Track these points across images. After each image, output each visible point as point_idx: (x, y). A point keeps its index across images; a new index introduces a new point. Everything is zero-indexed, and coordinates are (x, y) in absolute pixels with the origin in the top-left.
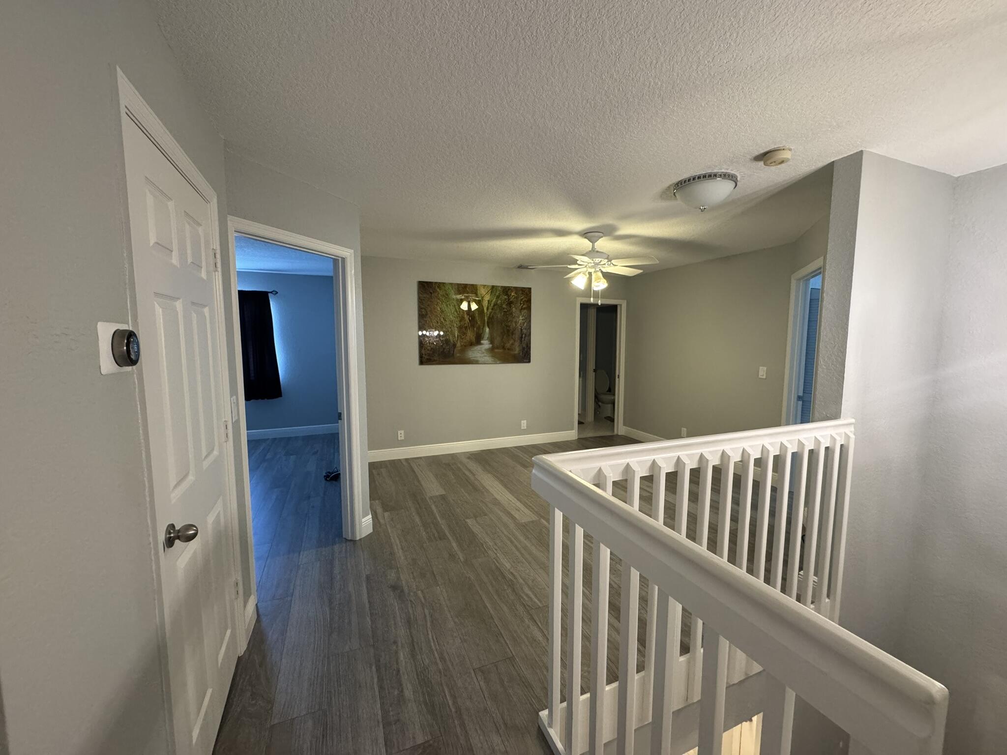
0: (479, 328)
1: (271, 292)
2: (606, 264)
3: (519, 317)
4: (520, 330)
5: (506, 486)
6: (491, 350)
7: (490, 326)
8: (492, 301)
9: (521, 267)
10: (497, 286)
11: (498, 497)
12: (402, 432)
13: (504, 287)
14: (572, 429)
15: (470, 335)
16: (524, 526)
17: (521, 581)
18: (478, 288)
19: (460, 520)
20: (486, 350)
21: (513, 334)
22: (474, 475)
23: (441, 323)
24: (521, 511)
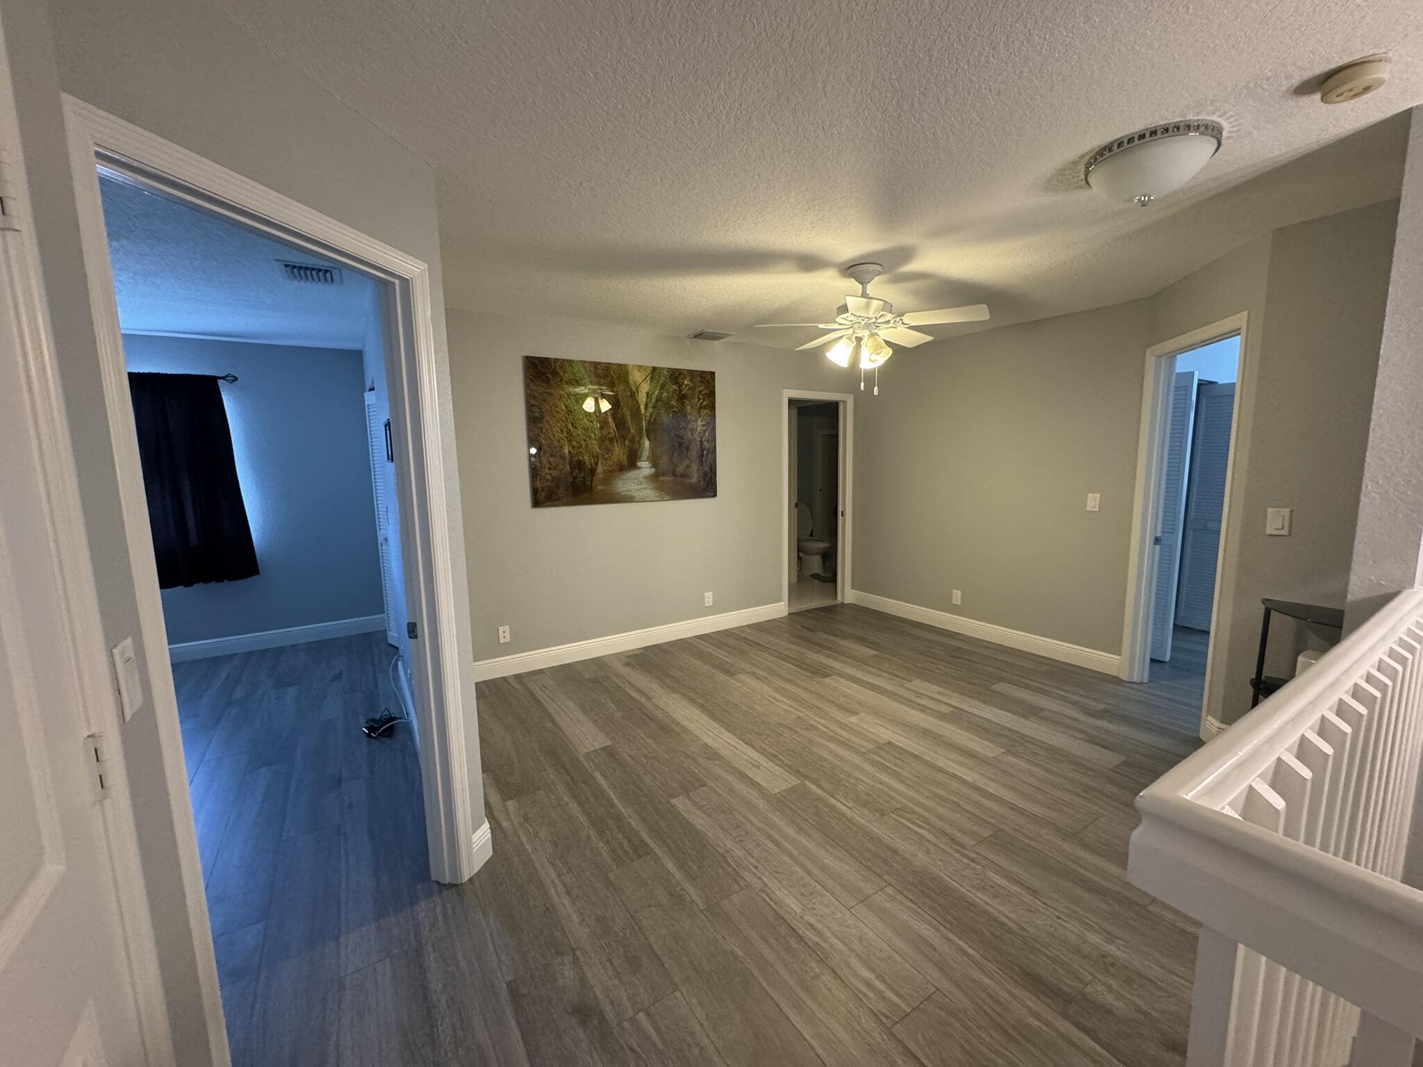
0: (632, 441)
1: (223, 378)
2: (892, 322)
3: (696, 421)
4: (699, 443)
5: (711, 715)
6: (654, 478)
7: (652, 437)
8: (653, 393)
9: (700, 336)
10: (660, 368)
11: (711, 742)
12: (507, 628)
13: (672, 369)
14: (780, 600)
15: (619, 453)
16: (781, 801)
17: (839, 945)
18: (629, 370)
19: (661, 803)
20: (645, 477)
21: (688, 449)
22: (649, 698)
23: (567, 433)
24: (762, 768)
